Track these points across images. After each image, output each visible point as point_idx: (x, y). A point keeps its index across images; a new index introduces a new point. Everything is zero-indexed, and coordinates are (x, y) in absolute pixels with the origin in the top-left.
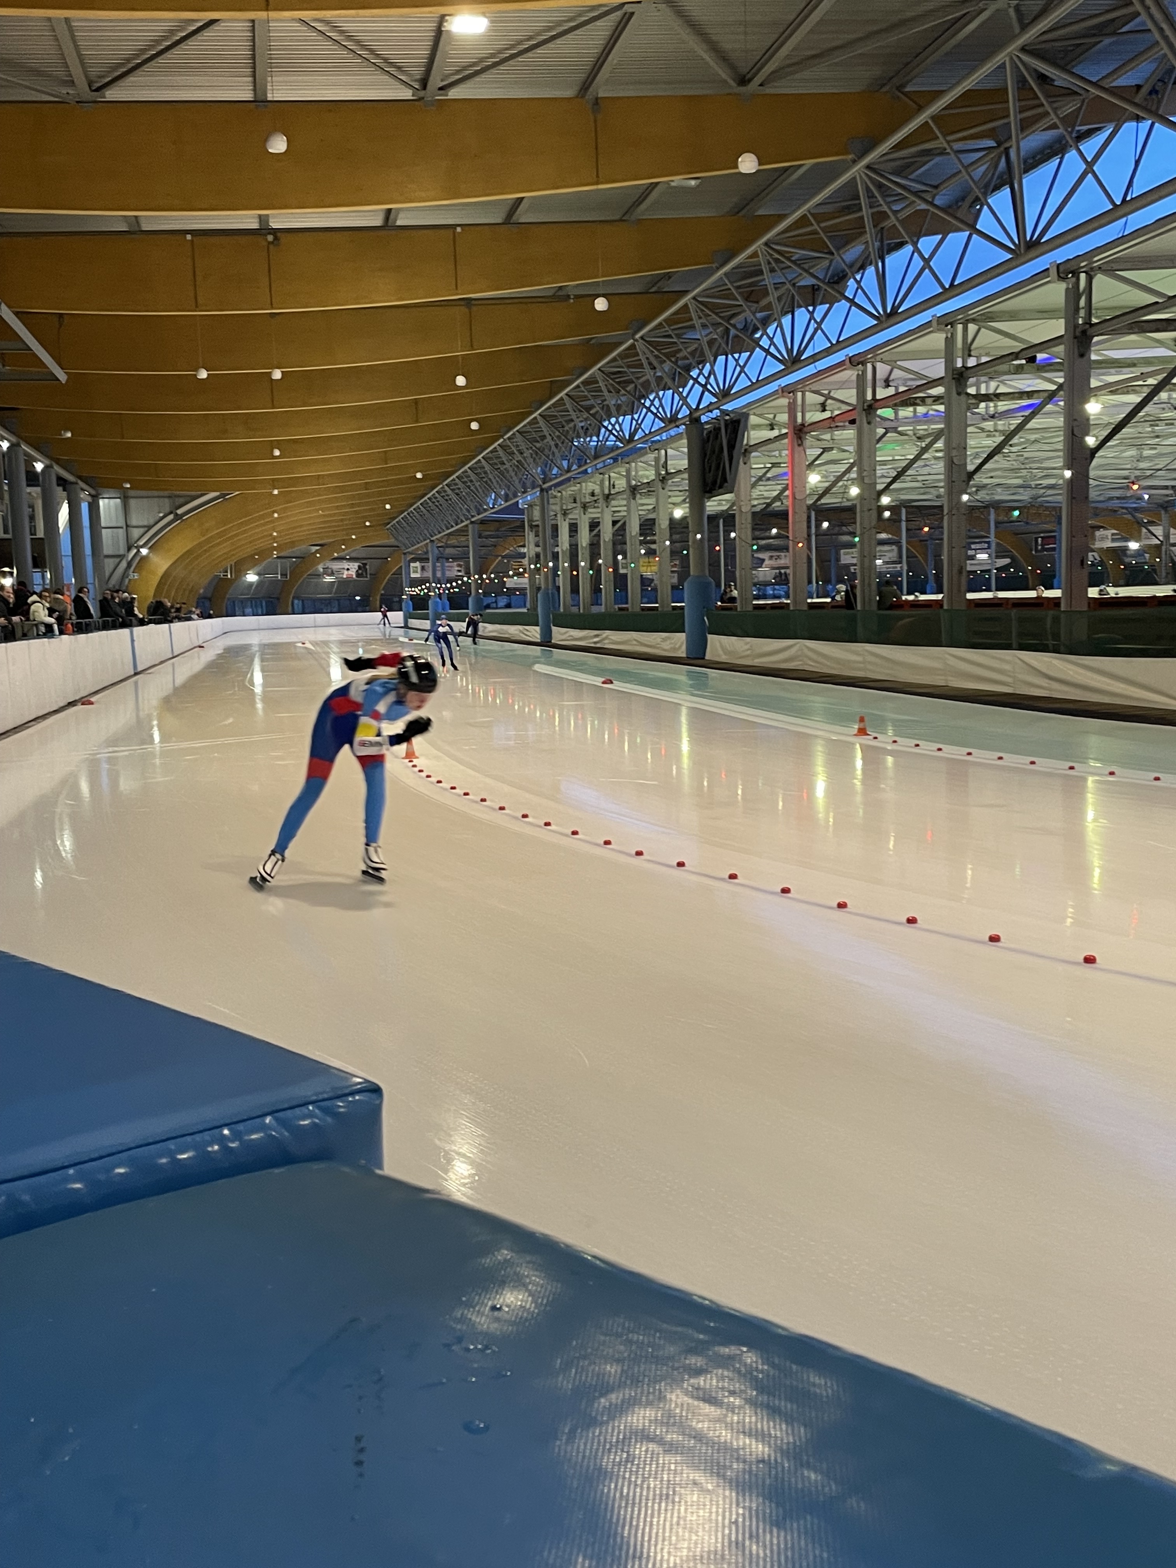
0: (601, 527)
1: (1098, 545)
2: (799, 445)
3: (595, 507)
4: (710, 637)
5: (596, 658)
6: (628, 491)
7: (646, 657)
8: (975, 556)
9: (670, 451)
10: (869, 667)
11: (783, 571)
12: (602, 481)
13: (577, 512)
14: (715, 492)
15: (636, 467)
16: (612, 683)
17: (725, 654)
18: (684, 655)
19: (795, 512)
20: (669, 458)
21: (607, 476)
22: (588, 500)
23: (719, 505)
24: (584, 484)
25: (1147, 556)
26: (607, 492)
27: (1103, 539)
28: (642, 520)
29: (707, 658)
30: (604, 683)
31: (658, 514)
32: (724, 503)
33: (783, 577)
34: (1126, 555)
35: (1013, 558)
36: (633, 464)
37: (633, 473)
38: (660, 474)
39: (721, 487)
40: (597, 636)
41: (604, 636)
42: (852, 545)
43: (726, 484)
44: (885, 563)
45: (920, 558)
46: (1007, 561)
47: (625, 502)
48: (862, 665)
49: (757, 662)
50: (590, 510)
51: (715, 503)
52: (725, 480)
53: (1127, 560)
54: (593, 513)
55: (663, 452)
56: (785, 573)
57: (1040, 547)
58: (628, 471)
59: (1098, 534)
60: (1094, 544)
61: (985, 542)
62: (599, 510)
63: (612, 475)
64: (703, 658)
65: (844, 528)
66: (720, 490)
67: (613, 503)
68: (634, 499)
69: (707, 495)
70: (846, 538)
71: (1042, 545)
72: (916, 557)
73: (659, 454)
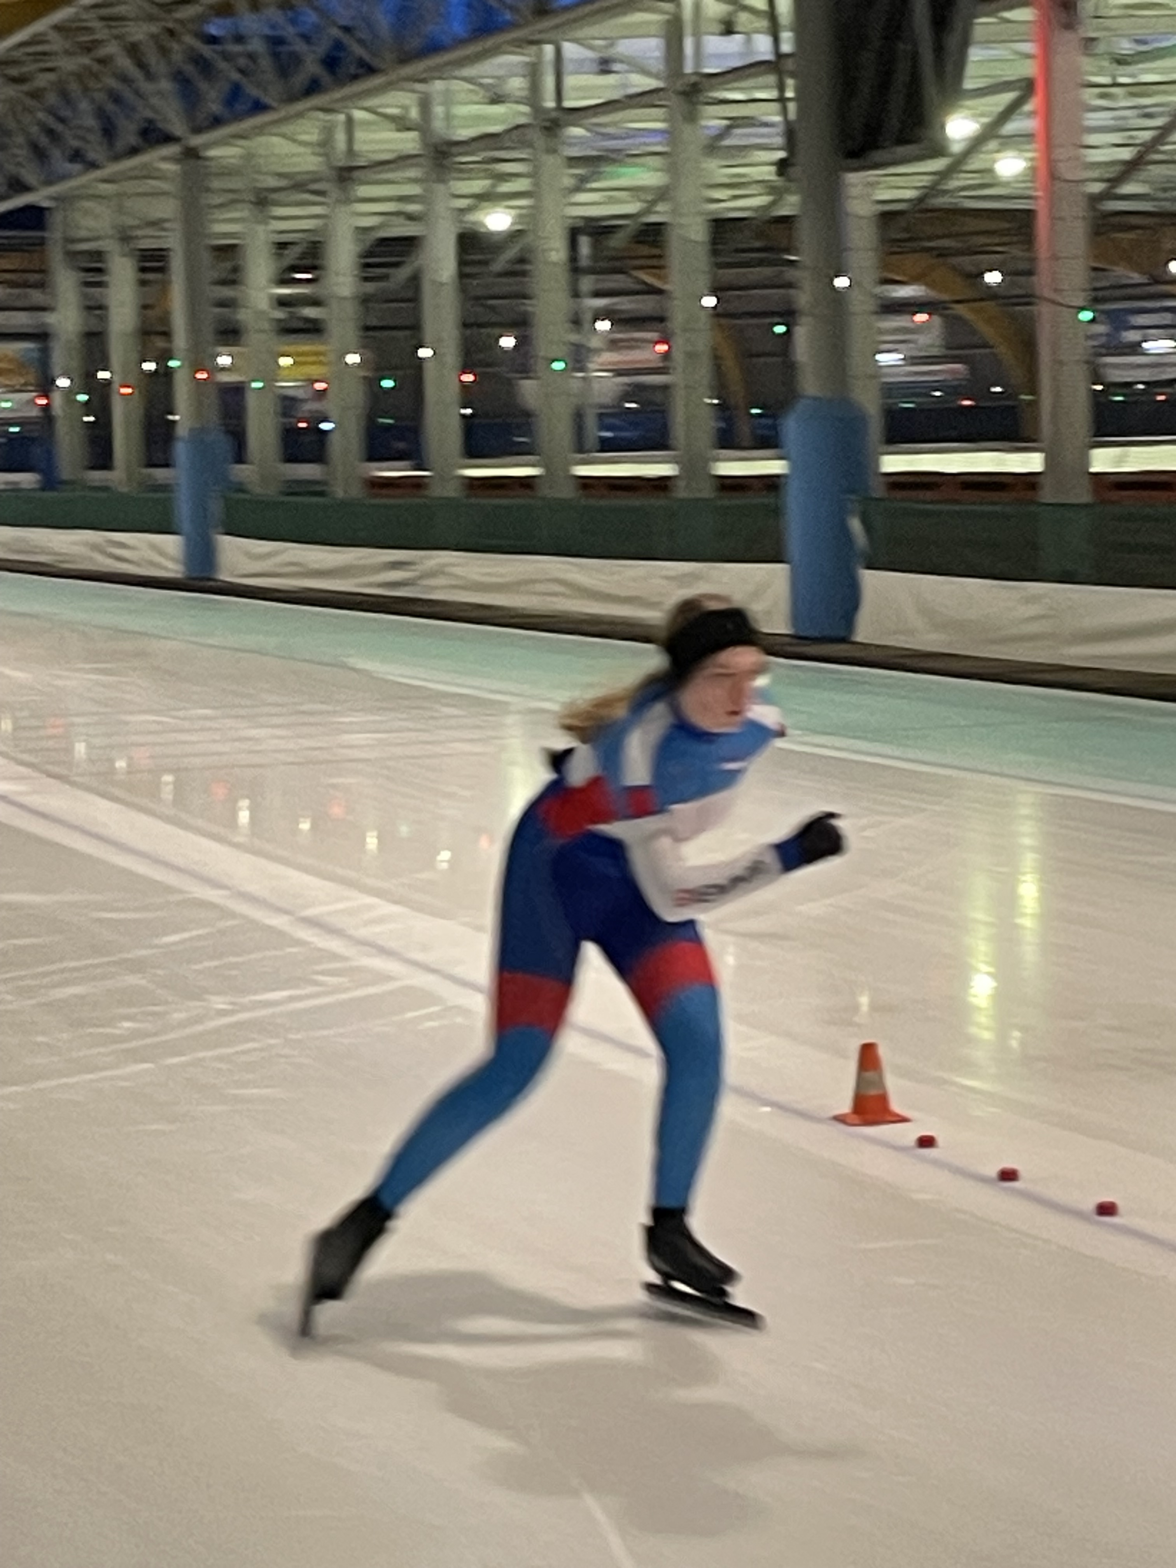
4: (871, 578)
9: (570, 50)
12: (328, 131)
15: (447, 94)
18: (788, 628)
20: (568, 67)
21: (342, 117)
40: (395, 566)
44: (911, 360)
55: (549, 50)
58: (425, 105)
62: (316, 210)
63: (359, 115)
64: (849, 638)
73: (540, 55)
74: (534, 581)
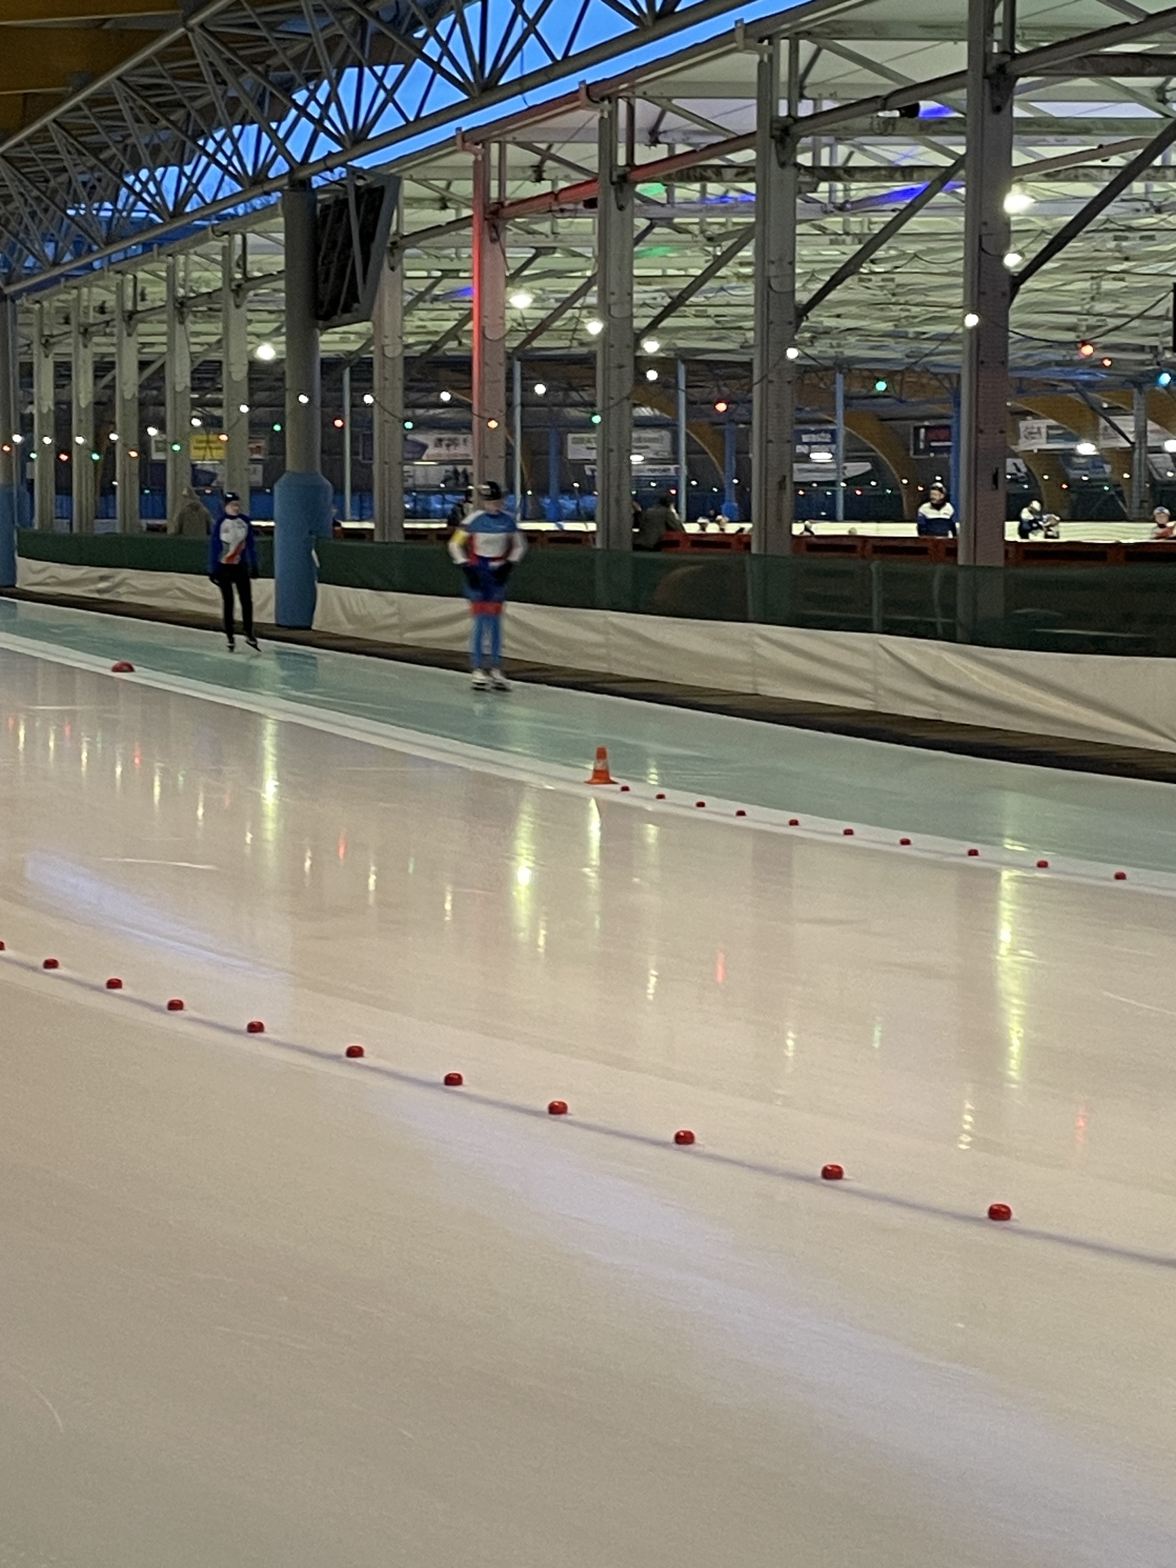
0: (116, 371)
1: (1024, 445)
2: (493, 241)
3: (105, 335)
4: (322, 589)
5: (103, 620)
6: (170, 307)
7: (197, 621)
8: (808, 456)
9: (251, 238)
10: (614, 654)
11: (460, 468)
12: (120, 287)
13: (70, 340)
14: (336, 318)
15: (185, 264)
16: (131, 669)
17: (349, 620)
18: (272, 621)
19: (483, 363)
20: (249, 250)
21: (130, 277)
22: (91, 321)
23: (343, 341)
24: (85, 290)
25: (1108, 468)
26: (129, 306)
27: (1030, 435)
28: (198, 362)
29: (314, 627)
30: (116, 669)
31: (227, 353)
32: (352, 337)
33: (461, 480)
34: (1070, 464)
35: (875, 461)
36: (181, 258)
37: (181, 274)
38: (232, 279)
39: (347, 309)
40: (103, 578)
41: (117, 579)
42: (589, 426)
43: (356, 305)
44: (648, 461)
45: (711, 455)
46: (867, 467)
47: (164, 328)
48: (603, 651)
49: (410, 638)
50: (96, 339)
51: (337, 337)
52: (353, 297)
53: (1073, 474)
54: (101, 345)
55: (238, 238)
56: (465, 471)
57: (922, 446)
58: (171, 270)
59: (1023, 425)
60: (1017, 444)
61: (826, 431)
62: (114, 340)
63: (141, 275)
64: (309, 628)
65: (574, 394)
66: (347, 316)
67: (142, 328)
68: (182, 323)
69: (321, 323)
70: (574, 413)
71: (927, 441)
72: (706, 453)
73: (231, 241)
74: (169, 590)
